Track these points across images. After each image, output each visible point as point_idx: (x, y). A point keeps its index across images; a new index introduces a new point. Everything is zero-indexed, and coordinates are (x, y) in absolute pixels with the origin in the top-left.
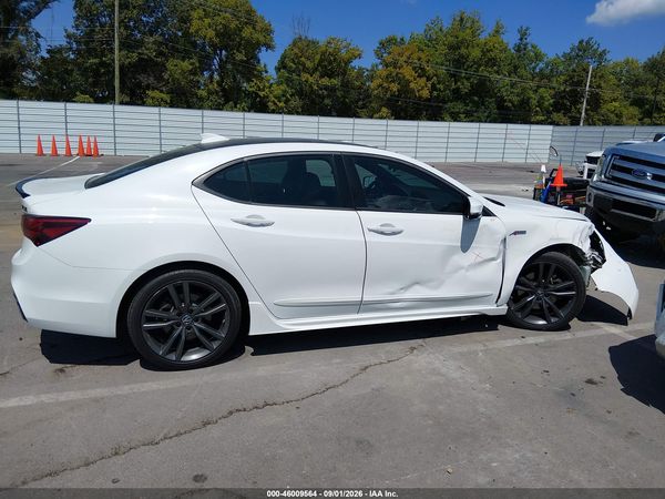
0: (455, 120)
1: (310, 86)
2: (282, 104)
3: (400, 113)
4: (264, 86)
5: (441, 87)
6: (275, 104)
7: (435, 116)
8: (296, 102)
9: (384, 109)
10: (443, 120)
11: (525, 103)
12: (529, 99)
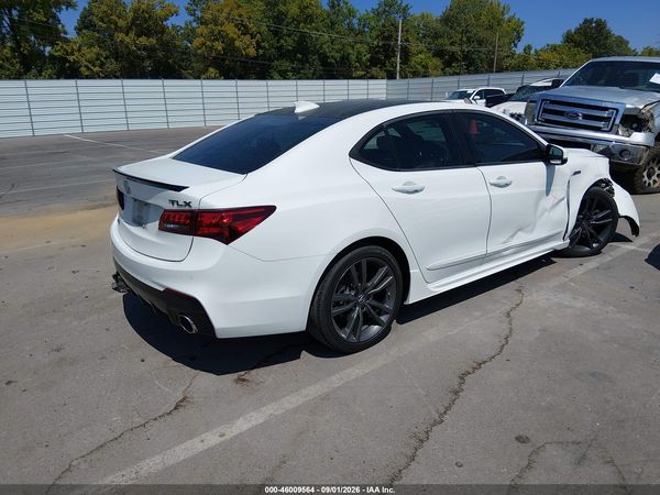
0: (285, 79)
1: (127, 47)
2: (97, 69)
3: (228, 73)
4: (73, 49)
5: (266, 44)
6: (89, 69)
7: (263, 75)
8: (112, 65)
9: (211, 70)
10: (272, 78)
11: (345, 59)
12: (348, 54)
